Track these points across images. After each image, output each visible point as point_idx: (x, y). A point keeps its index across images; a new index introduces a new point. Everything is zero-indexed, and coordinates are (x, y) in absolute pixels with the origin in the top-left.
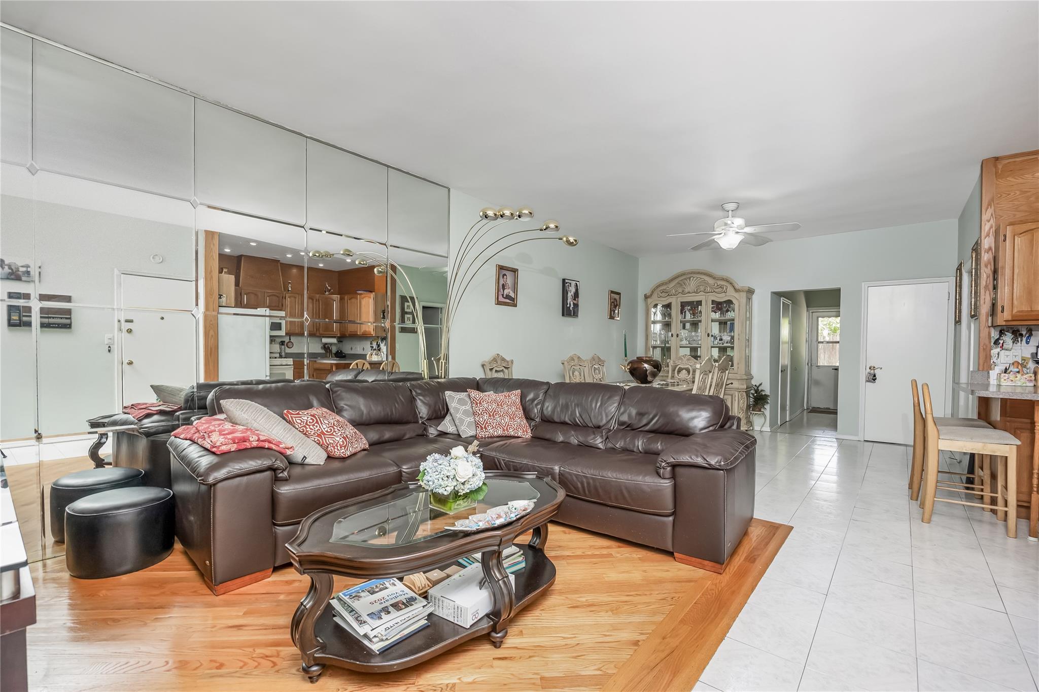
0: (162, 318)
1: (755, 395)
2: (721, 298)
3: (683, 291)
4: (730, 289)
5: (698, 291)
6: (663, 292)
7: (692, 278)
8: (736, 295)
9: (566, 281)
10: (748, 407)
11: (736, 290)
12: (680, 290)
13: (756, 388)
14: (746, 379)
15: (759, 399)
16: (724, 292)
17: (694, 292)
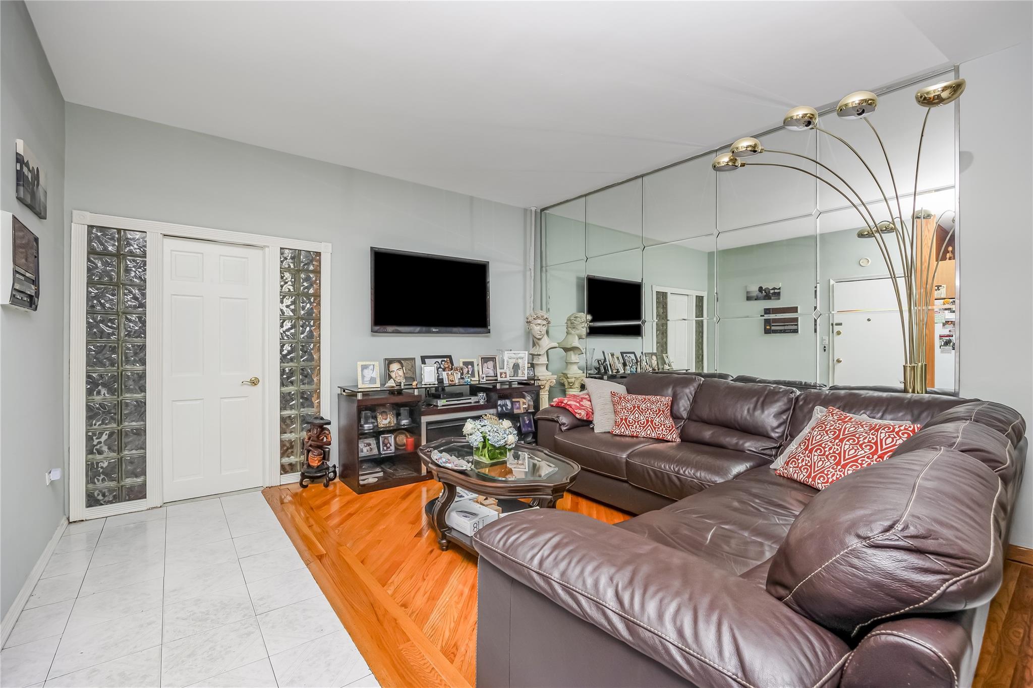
0: (869, 320)
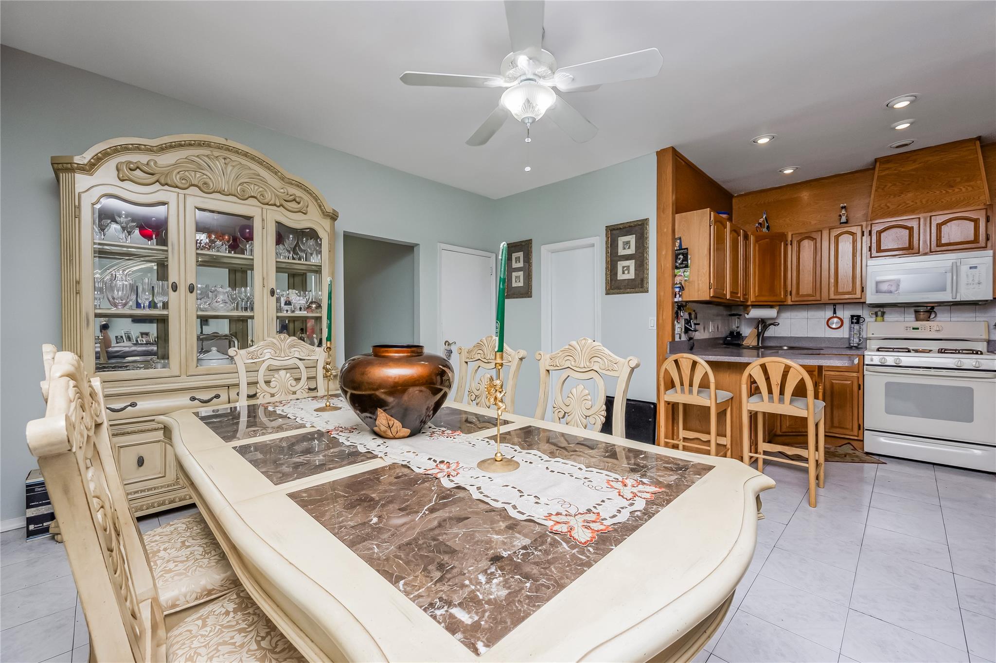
4: (313, 210)
16: (302, 212)
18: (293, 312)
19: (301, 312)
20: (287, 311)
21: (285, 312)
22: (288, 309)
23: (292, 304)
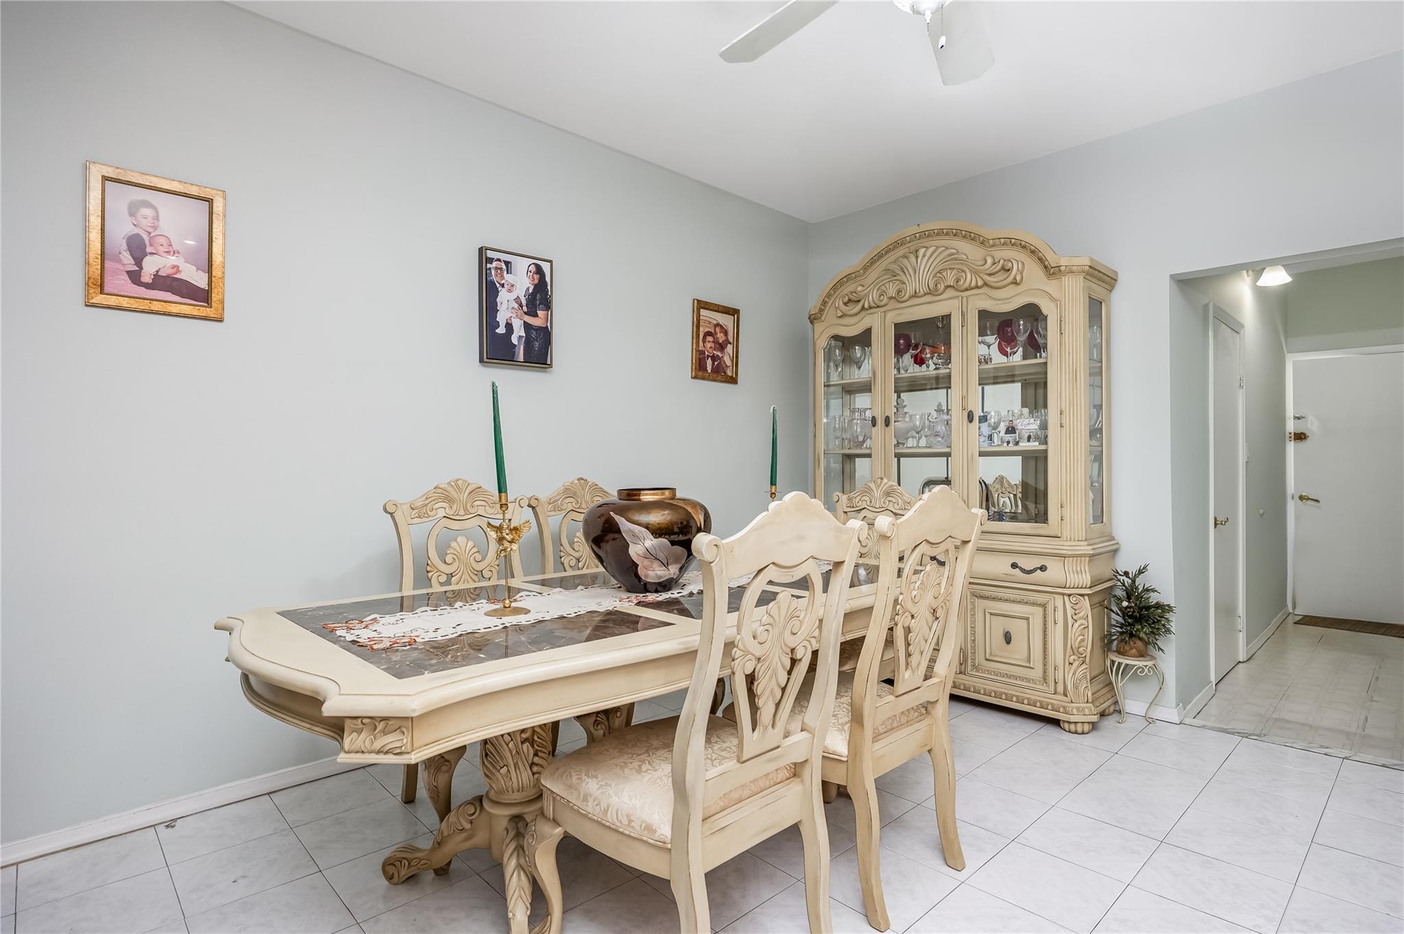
1: (1125, 604)
2: (1006, 301)
3: (899, 291)
4: (1033, 272)
5: (941, 287)
6: (850, 300)
7: (922, 251)
8: (1051, 286)
9: (490, 254)
10: (1106, 643)
11: (1052, 271)
12: (892, 291)
13: (1127, 581)
14: (1092, 556)
15: (1139, 620)
16: (1015, 283)
17: (930, 293)
18: (1017, 443)
19: (1028, 444)
20: (1008, 443)
21: (1005, 444)
22: (1010, 439)
23: (1017, 432)
